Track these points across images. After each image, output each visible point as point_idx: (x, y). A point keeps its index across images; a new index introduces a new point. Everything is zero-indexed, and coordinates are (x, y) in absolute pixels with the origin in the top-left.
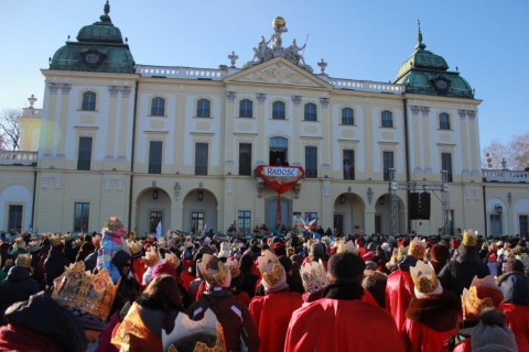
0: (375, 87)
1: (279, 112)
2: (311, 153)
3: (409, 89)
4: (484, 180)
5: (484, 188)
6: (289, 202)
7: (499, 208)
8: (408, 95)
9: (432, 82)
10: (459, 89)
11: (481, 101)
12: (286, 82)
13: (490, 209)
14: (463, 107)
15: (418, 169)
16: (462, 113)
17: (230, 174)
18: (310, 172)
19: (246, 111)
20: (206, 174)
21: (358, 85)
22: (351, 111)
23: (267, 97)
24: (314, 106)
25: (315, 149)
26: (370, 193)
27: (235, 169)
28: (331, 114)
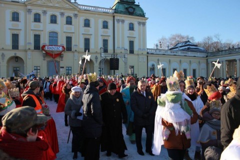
0: (100, 9)
1: (54, 20)
2: (69, 40)
3: (116, 11)
4: (148, 53)
5: (147, 56)
6: (59, 62)
7: (153, 65)
8: (115, 14)
9: (127, 9)
10: (138, 12)
11: (148, 18)
12: (57, 5)
13: (150, 66)
14: (140, 21)
15: (118, 47)
16: (139, 23)
17: (29, 49)
18: (69, 48)
19: (37, 19)
20: (18, 49)
21: (92, 8)
22: (89, 20)
23: (48, 12)
24: (71, 18)
25: (71, 38)
26: (96, 58)
27: (32, 47)
28: (79, 22)
